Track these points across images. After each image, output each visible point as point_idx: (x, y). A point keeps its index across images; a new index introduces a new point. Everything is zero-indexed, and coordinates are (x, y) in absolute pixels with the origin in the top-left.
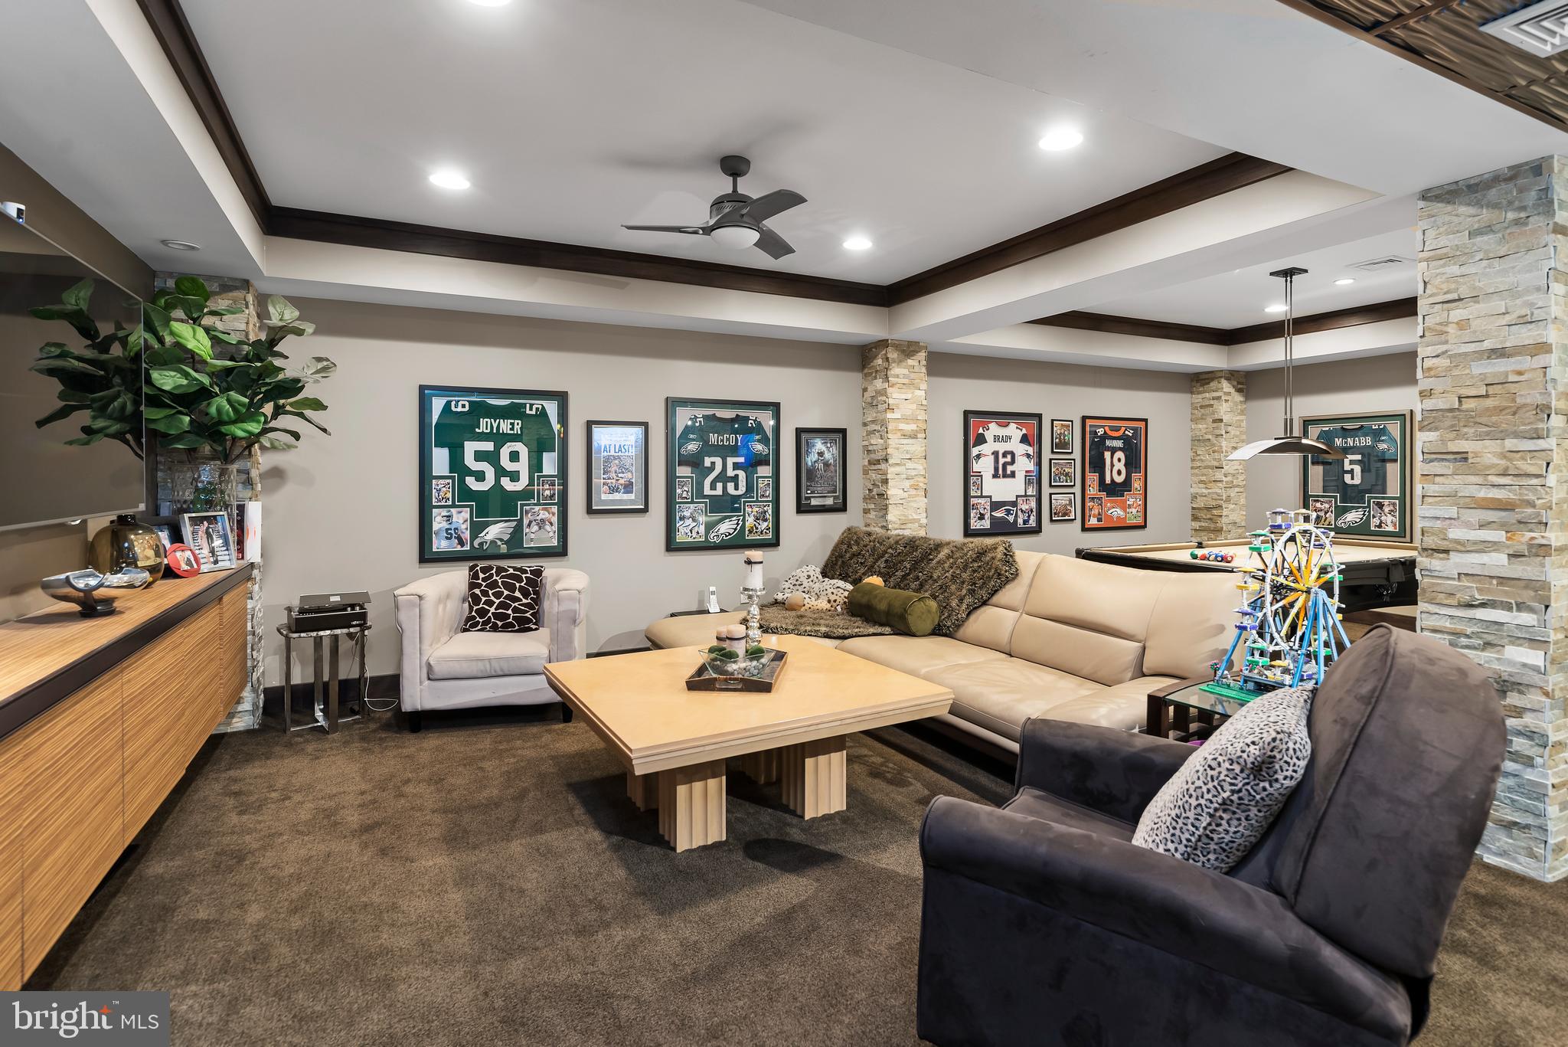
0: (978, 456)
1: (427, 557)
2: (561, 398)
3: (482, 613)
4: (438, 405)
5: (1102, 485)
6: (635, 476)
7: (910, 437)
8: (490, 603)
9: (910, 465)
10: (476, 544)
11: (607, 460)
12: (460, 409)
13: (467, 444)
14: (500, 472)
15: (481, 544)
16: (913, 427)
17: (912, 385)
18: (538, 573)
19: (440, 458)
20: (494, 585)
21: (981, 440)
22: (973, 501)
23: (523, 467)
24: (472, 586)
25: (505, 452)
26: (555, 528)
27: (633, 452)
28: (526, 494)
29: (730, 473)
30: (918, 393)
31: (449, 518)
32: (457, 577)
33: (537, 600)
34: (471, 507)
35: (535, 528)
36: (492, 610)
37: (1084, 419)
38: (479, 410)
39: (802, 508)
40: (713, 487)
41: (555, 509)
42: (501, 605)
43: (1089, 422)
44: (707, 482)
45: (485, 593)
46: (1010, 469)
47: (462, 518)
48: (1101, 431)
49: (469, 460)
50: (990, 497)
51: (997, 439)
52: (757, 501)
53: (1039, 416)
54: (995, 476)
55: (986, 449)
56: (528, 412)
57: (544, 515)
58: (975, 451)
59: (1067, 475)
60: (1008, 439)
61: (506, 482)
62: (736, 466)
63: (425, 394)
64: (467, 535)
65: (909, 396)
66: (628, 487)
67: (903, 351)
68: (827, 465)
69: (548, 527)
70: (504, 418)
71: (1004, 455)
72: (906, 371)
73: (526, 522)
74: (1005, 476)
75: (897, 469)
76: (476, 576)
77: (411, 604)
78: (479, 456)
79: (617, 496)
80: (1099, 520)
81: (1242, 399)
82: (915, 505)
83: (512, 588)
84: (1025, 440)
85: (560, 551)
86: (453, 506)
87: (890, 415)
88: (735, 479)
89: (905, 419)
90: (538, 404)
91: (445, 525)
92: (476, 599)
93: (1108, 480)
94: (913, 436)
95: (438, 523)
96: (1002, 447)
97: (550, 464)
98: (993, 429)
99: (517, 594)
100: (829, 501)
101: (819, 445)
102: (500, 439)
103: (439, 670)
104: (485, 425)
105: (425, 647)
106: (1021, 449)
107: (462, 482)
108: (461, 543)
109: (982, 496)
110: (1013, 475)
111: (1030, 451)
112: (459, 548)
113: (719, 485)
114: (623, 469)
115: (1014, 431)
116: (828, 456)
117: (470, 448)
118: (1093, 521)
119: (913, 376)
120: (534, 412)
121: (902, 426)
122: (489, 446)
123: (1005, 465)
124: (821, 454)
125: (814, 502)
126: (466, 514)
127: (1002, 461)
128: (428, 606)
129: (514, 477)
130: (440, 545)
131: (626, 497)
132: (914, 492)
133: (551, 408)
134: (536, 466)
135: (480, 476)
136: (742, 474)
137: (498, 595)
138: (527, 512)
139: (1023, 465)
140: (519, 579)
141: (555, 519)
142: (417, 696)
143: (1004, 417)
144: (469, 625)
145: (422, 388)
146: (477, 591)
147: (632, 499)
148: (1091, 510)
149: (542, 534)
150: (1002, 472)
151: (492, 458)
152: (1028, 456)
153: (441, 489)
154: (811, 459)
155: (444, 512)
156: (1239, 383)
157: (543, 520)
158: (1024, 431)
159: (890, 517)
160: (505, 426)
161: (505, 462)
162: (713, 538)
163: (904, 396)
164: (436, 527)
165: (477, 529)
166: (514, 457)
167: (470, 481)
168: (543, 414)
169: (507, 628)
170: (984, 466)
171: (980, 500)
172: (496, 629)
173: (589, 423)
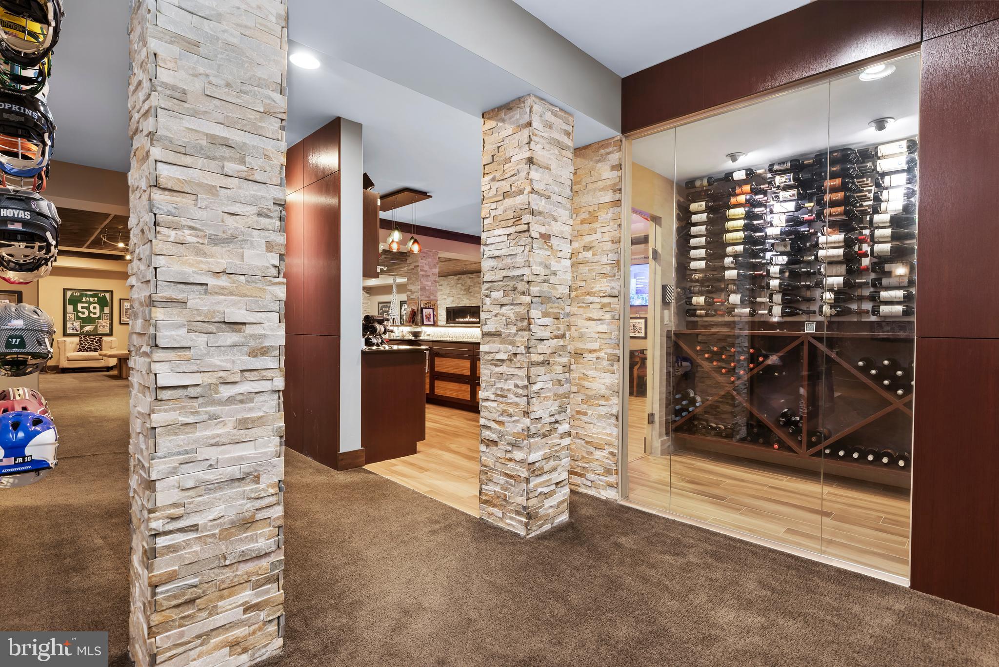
1: (66, 334)
2: (111, 292)
3: (83, 347)
4: (69, 294)
8: (86, 345)
10: (82, 332)
11: (127, 309)
13: (79, 304)
14: (90, 312)
18: (101, 338)
19: (70, 308)
20: (87, 340)
23: (98, 311)
24: (80, 341)
25: (91, 307)
26: (109, 328)
28: (99, 318)
31: (73, 324)
32: (76, 339)
33: (101, 344)
34: (80, 321)
35: (102, 328)
36: (86, 347)
38: (82, 295)
41: (108, 323)
42: (89, 346)
45: (84, 342)
47: (77, 324)
49: (79, 308)
56: (100, 296)
57: (104, 324)
61: (92, 315)
63: (65, 290)
64: (79, 329)
69: (106, 328)
70: (91, 297)
73: (98, 326)
76: (81, 338)
77: (62, 342)
78: (83, 308)
85: (110, 334)
86: (74, 321)
90: (103, 294)
91: (72, 326)
92: (81, 344)
95: (69, 325)
97: (107, 310)
99: (94, 343)
102: (90, 303)
103: (70, 358)
104: (84, 299)
105: (66, 353)
107: (77, 314)
108: (77, 331)
117: (80, 306)
122: (86, 305)
126: (78, 323)
128: (67, 343)
129: (95, 313)
130: (69, 331)
133: (108, 295)
134: (102, 310)
135: (83, 313)
137: (88, 343)
138: (99, 323)
140: (95, 340)
141: (108, 325)
142: (64, 364)
144: (80, 350)
145: (64, 290)
146: (82, 342)
149: (104, 329)
151: (88, 308)
153: (70, 316)
155: (71, 322)
160: (92, 300)
161: (91, 309)
164: (68, 326)
165: (82, 327)
166: (95, 308)
167: (80, 314)
168: (105, 296)
169: (91, 351)
172: (87, 351)
173: (120, 299)
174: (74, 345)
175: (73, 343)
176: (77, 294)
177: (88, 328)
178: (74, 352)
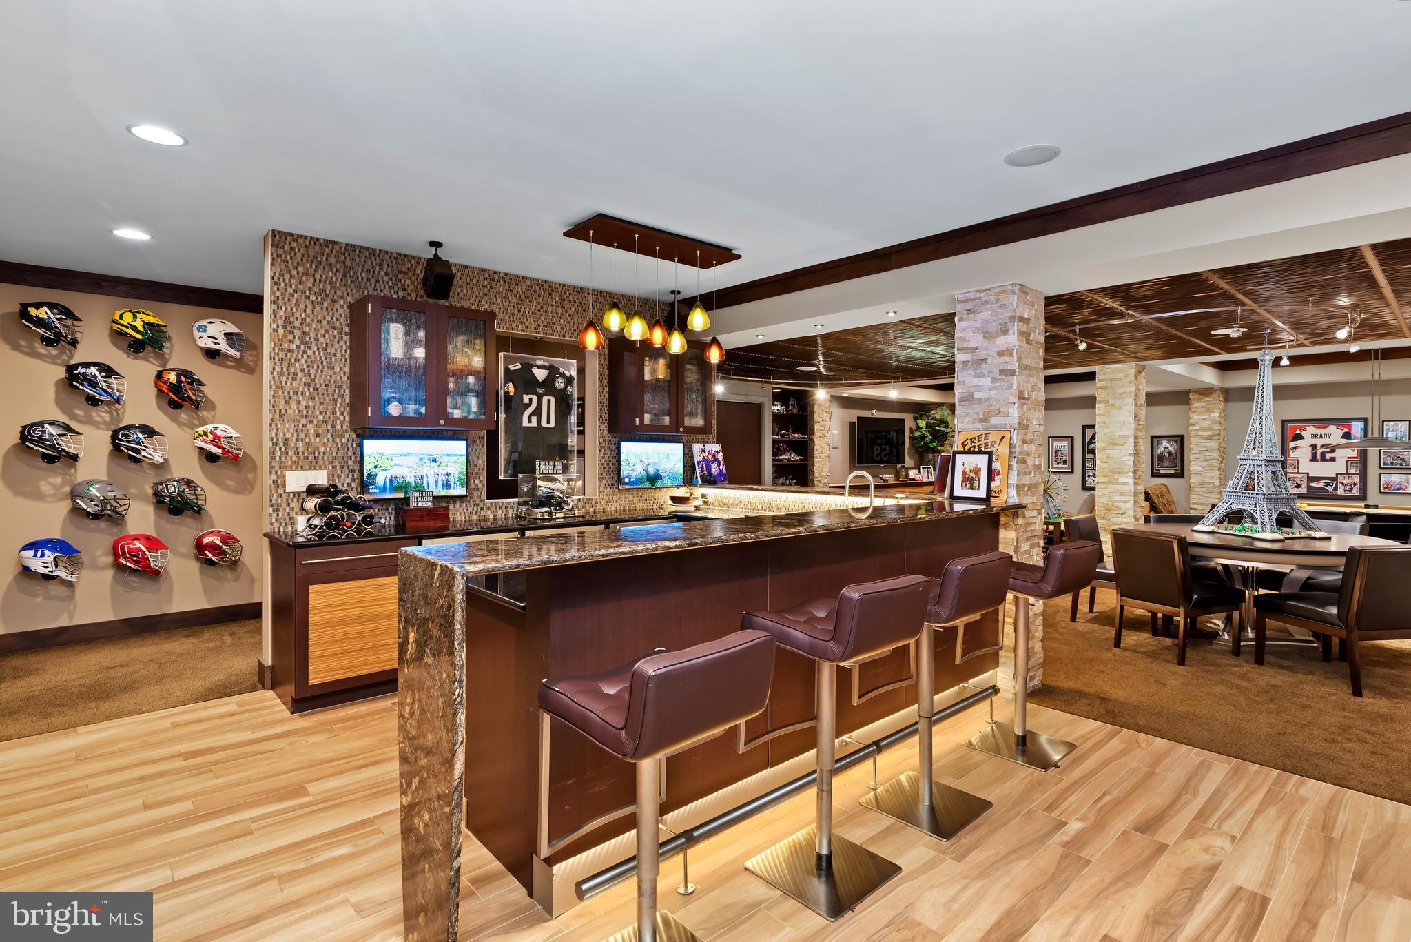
0: (1295, 448)
6: (1067, 458)
7: (1207, 439)
9: (1207, 453)
16: (1210, 433)
17: (1208, 411)
21: (1298, 437)
22: (1288, 476)
27: (1067, 448)
30: (1212, 415)
46: (1329, 456)
50: (1308, 474)
51: (1313, 436)
53: (1366, 419)
54: (1313, 460)
55: (1305, 443)
58: (1292, 444)
59: (1402, 461)
60: (1327, 436)
65: (1206, 417)
66: (1065, 462)
67: (1201, 394)
68: (1170, 453)
71: (1323, 447)
72: (1204, 404)
74: (1323, 459)
82: (1211, 475)
84: (1349, 436)
87: (1191, 428)
89: (1204, 429)
94: (1209, 438)
96: (1319, 442)
98: (1311, 430)
100: (1173, 472)
101: (1165, 443)
106: (1342, 443)
109: (1298, 473)
110: (1333, 460)
114: (1063, 455)
115: (1333, 431)
116: (1171, 449)
119: (1209, 406)
121: (1200, 433)
123: (1323, 455)
124: (1166, 448)
125: (1161, 472)
127: (1319, 452)
131: (1064, 466)
132: (1210, 468)
139: (1345, 453)
143: (1322, 422)
147: (1066, 467)
152: (1351, 447)
154: (1160, 450)
158: (1348, 430)
159: (1192, 481)
163: (1202, 417)
170: (1302, 454)
171: (1299, 476)
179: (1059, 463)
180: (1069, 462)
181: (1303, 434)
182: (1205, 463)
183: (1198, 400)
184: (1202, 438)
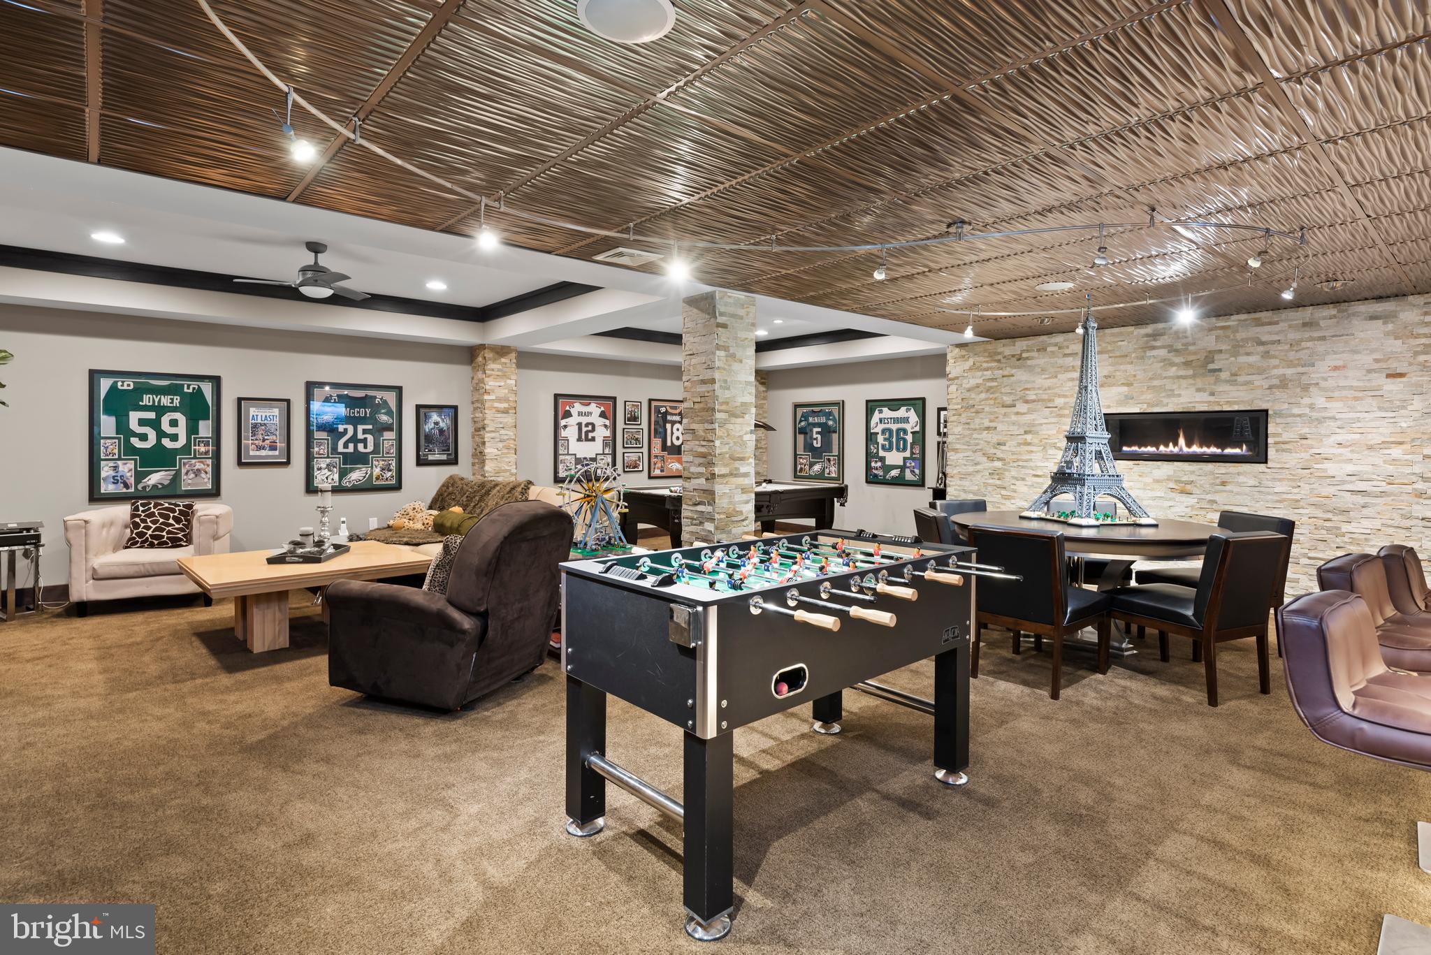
0: (565, 427)
1: (96, 497)
2: (216, 381)
3: (141, 535)
4: (105, 385)
5: (664, 447)
6: (278, 438)
7: (503, 412)
8: (148, 528)
9: (502, 432)
10: (140, 487)
11: (255, 426)
12: (125, 387)
13: (131, 413)
14: (161, 434)
15: (144, 488)
16: (506, 405)
17: (505, 376)
18: (190, 507)
19: (108, 424)
20: (153, 514)
21: (568, 414)
22: (561, 457)
23: (181, 430)
24: (133, 516)
25: (165, 420)
26: (210, 475)
27: (277, 421)
28: (186, 449)
29: (360, 436)
30: (509, 382)
31: (115, 468)
32: (122, 511)
33: (189, 525)
34: (135, 460)
35: (192, 476)
36: (150, 532)
37: (650, 401)
38: (140, 391)
39: (421, 462)
40: (346, 446)
41: (209, 462)
42: (156, 529)
43: (654, 404)
44: (341, 443)
45: (144, 521)
46: (590, 435)
47: (127, 468)
48: (663, 410)
49: (134, 426)
50: (575, 455)
51: (580, 414)
52: (383, 457)
53: (614, 399)
54: (579, 439)
55: (573, 421)
56: (186, 390)
57: (199, 466)
58: (563, 423)
59: (637, 439)
60: (589, 414)
61: (166, 442)
62: (365, 432)
63: (94, 375)
64: (132, 481)
65: (502, 384)
66: (273, 448)
67: (497, 353)
68: (441, 431)
69: (203, 475)
70: (165, 394)
71: (587, 425)
72: (499, 367)
73: (184, 471)
74: (587, 439)
75: (493, 435)
76: (137, 509)
77: (79, 527)
78: (142, 422)
79: (263, 453)
80: (662, 471)
81: (764, 389)
82: (507, 460)
83: (167, 517)
84: (603, 415)
85: (213, 493)
86: (120, 459)
87: (486, 397)
88: (365, 441)
89: (499, 400)
90: (194, 385)
91: (112, 473)
92: (136, 525)
93: (669, 444)
94: (505, 411)
95: (106, 471)
96: (584, 420)
97: (205, 429)
98: (577, 407)
99: (171, 521)
100: (444, 457)
101: (435, 417)
102: (161, 410)
103: (102, 572)
104: (147, 400)
105: (90, 556)
106: (599, 422)
107: (127, 441)
108: (126, 486)
109: (568, 454)
110: (593, 439)
111: (607, 422)
112: (125, 490)
113: (351, 446)
114: (268, 432)
115: (595, 409)
116: (442, 425)
117: (134, 417)
118: (657, 472)
119: (505, 369)
120: (191, 391)
121: (496, 405)
122: (151, 415)
123: (587, 432)
124: (436, 423)
125: (431, 458)
126: (131, 465)
127: (584, 429)
128: (93, 529)
129: (174, 438)
130: (107, 488)
131: (271, 453)
132: (506, 451)
133: (207, 389)
134: (192, 430)
135: (144, 437)
136: (370, 438)
137: (154, 522)
138: (185, 464)
139: (602, 433)
140: (173, 511)
141: (209, 469)
142: (84, 591)
143: (586, 399)
144: (131, 543)
145: (91, 372)
146: (137, 520)
147: (276, 455)
148: (655, 464)
149: (198, 480)
150: (585, 435)
151: (155, 424)
152: (606, 426)
153: (109, 446)
154: (428, 427)
155: (111, 464)
156: (762, 378)
157: (199, 470)
158: (602, 409)
159: (487, 468)
160: (165, 401)
161: (165, 426)
162: (346, 483)
163: (498, 384)
164: (103, 474)
165: (139, 476)
166: (174, 423)
167: (135, 442)
168: (199, 392)
169: (162, 545)
170: (570, 433)
171: (567, 457)
172: (152, 546)
173: (240, 400)
174: (114, 531)
175: (112, 524)
176: (127, 385)
177: (156, 478)
178: (115, 549)
179: (260, 448)
180: (281, 445)
181: (572, 410)
182: (501, 445)
183: (494, 360)
184: (498, 411)
